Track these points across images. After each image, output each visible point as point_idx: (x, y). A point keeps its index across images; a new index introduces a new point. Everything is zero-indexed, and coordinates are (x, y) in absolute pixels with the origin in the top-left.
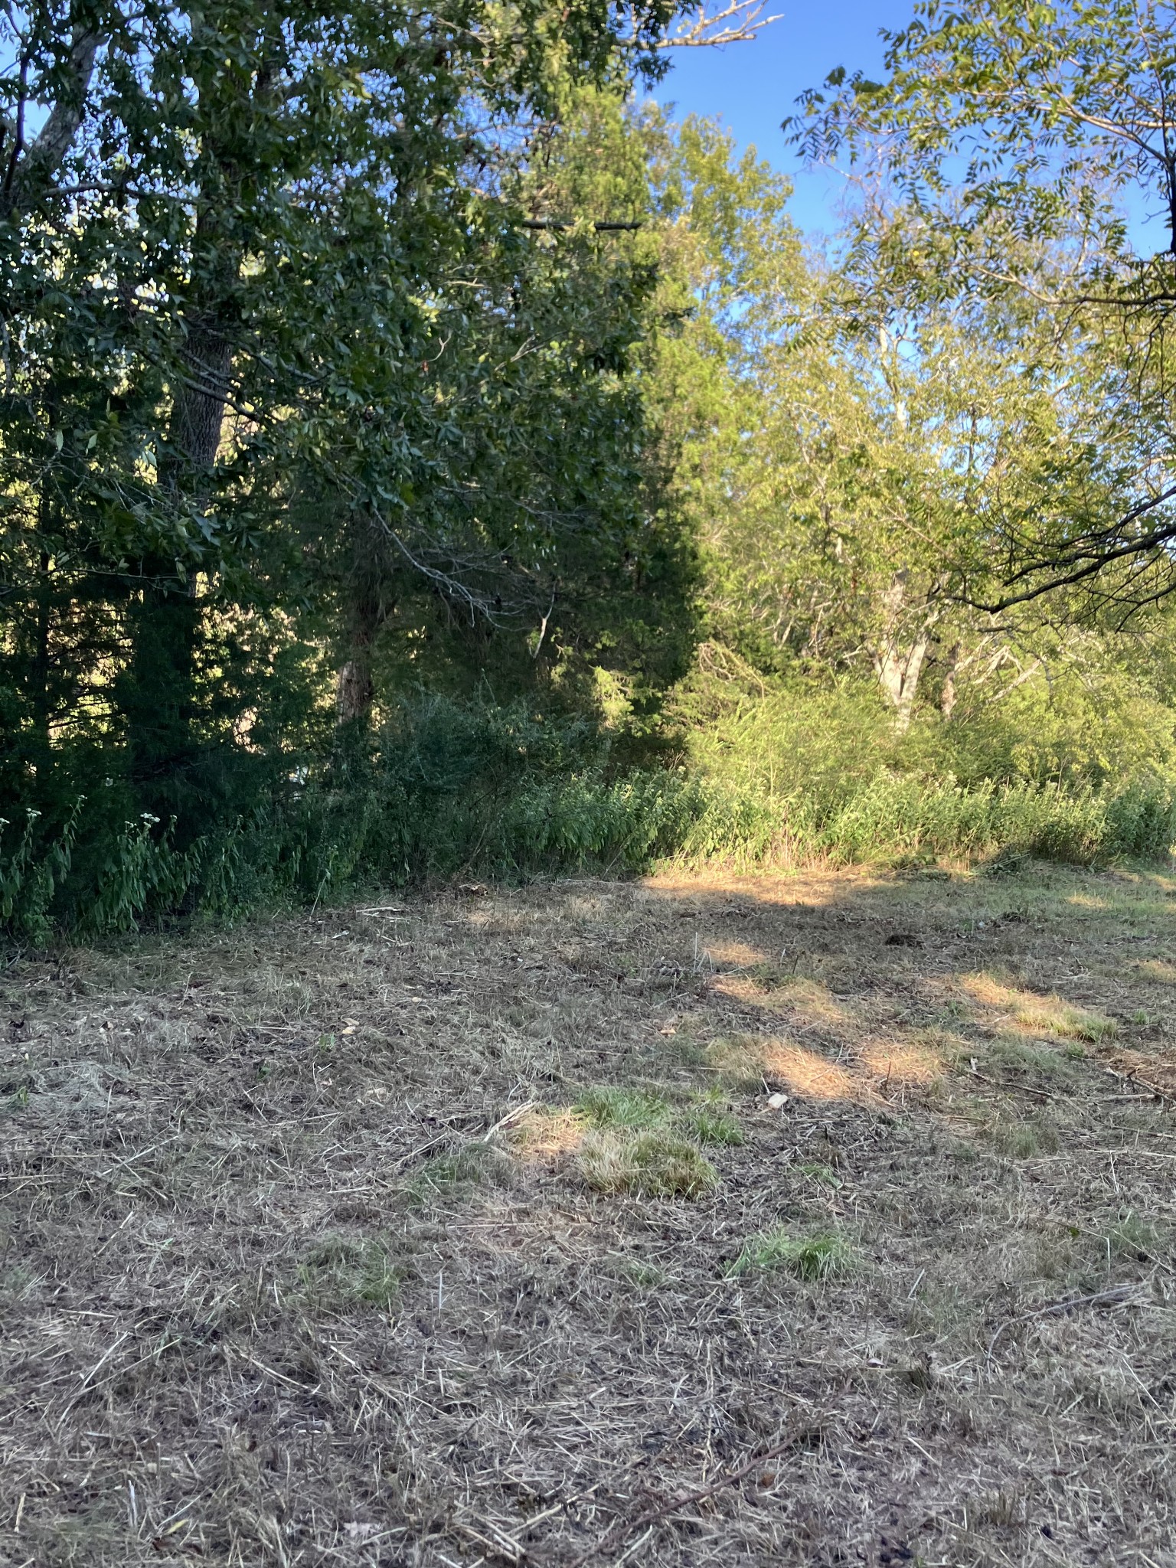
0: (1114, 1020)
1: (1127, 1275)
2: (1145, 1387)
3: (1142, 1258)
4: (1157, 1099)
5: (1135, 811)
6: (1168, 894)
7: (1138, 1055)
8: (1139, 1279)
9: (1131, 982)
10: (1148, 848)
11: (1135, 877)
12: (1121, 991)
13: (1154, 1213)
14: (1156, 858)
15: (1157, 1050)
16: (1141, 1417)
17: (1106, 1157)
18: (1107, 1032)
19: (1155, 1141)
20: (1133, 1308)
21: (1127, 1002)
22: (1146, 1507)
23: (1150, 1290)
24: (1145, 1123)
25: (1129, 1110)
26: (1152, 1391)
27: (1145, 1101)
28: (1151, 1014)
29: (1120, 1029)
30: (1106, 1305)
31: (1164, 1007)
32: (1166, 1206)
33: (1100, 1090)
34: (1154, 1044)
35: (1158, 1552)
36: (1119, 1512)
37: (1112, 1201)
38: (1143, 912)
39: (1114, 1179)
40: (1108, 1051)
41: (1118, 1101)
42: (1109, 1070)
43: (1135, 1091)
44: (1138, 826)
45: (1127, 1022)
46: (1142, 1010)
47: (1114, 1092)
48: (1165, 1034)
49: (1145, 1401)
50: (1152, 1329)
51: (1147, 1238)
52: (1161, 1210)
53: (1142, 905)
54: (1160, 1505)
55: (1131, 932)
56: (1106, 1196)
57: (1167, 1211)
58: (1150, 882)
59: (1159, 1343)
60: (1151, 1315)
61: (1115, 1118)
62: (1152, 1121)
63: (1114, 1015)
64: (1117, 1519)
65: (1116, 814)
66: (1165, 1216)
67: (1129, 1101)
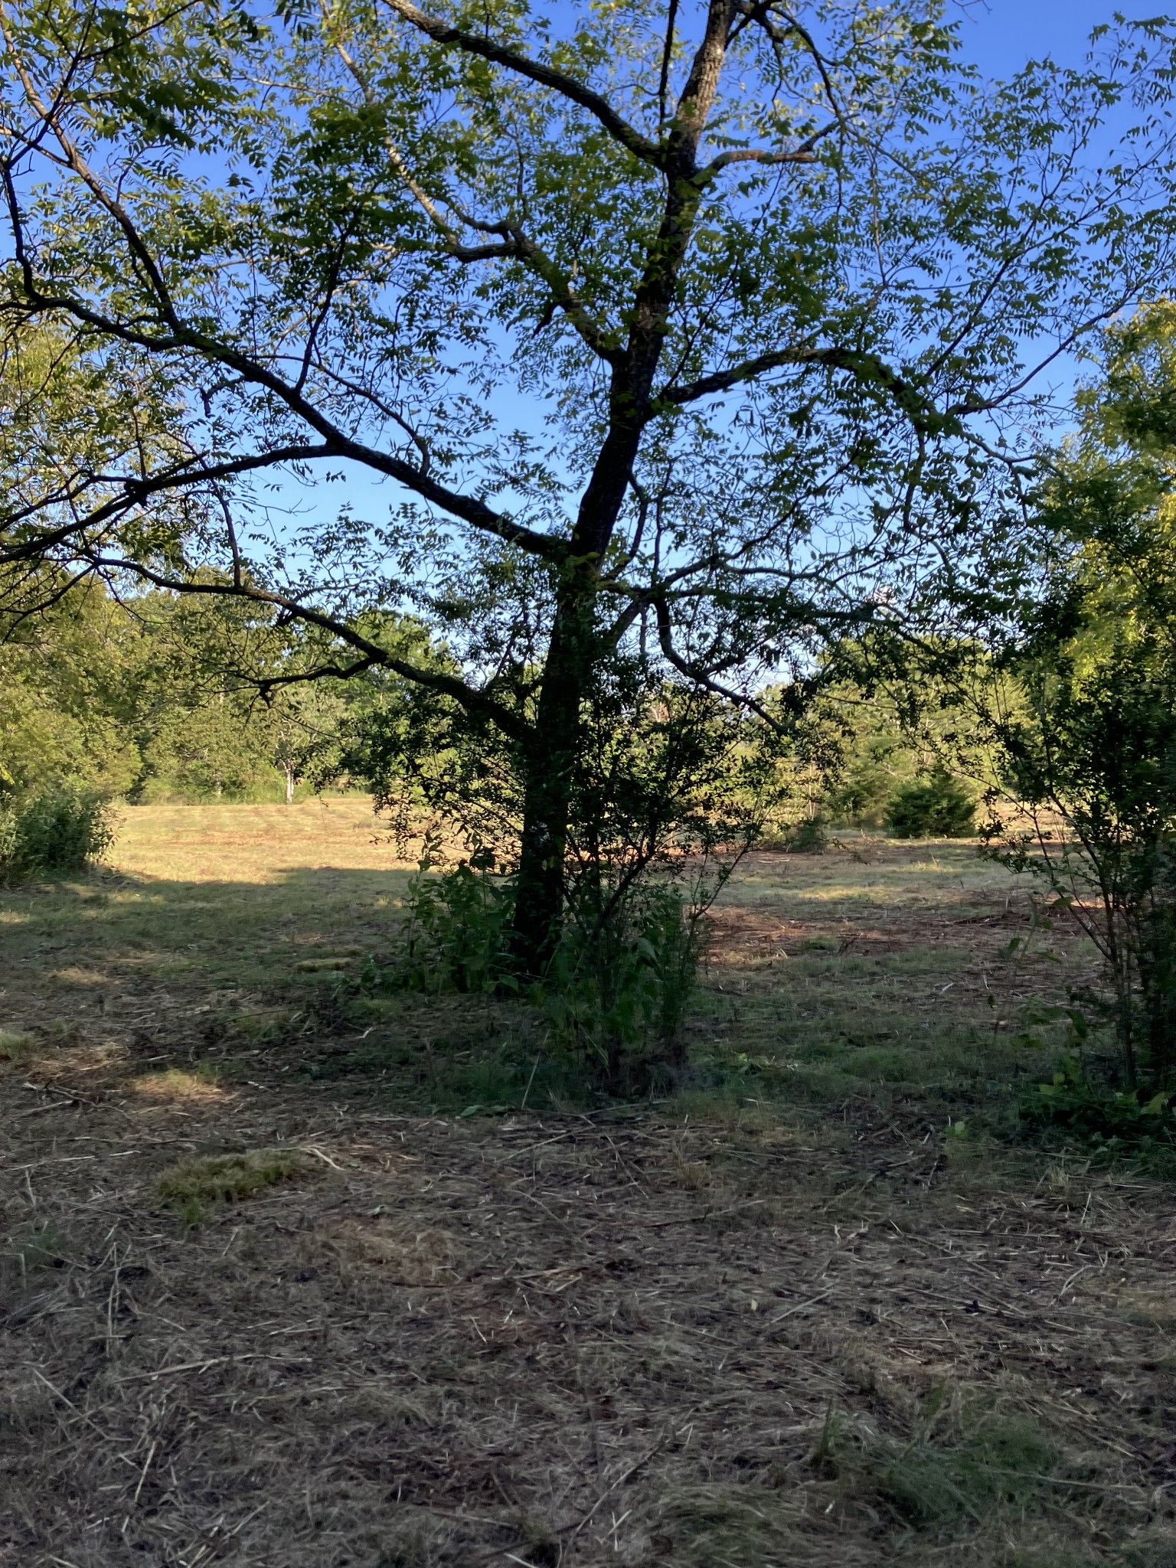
0: (30, 1035)
1: (42, 1286)
2: (58, 1392)
3: (59, 1264)
4: (75, 1104)
5: (46, 821)
6: (86, 901)
7: (57, 1064)
8: (56, 1286)
9: (49, 993)
10: (63, 857)
11: (51, 888)
12: (39, 1004)
13: (71, 1216)
14: (72, 867)
15: (75, 1056)
16: (54, 1422)
17: (22, 1172)
18: (24, 1047)
19: (73, 1145)
20: (49, 1317)
21: (44, 1014)
22: (58, 1509)
23: (66, 1294)
24: (64, 1130)
25: (47, 1121)
26: (66, 1393)
27: (64, 1108)
28: (67, 1022)
29: (39, 1041)
30: (22, 1321)
31: (81, 1013)
32: (82, 1206)
33: (18, 1107)
34: (73, 1051)
35: (70, 1550)
36: (31, 1524)
37: (29, 1215)
38: (61, 921)
39: (30, 1190)
40: (26, 1066)
41: (35, 1114)
42: (28, 1085)
43: (54, 1101)
44: (52, 837)
45: (45, 1033)
46: (59, 1019)
47: (33, 1105)
48: (83, 1039)
49: (59, 1405)
50: (68, 1332)
51: (63, 1244)
52: (79, 1211)
53: (58, 915)
54: (71, 1502)
55: (47, 944)
56: (21, 1213)
57: (83, 1211)
58: (67, 892)
59: (74, 1343)
60: (66, 1318)
61: (33, 1131)
62: (70, 1126)
63: (31, 1029)
64: (28, 1533)
65: (27, 826)
66: (82, 1217)
67: (47, 1111)
